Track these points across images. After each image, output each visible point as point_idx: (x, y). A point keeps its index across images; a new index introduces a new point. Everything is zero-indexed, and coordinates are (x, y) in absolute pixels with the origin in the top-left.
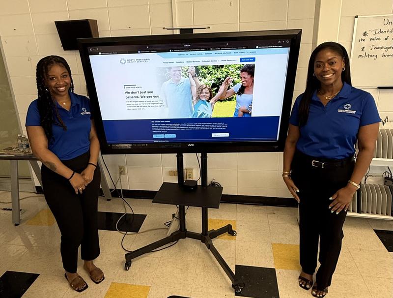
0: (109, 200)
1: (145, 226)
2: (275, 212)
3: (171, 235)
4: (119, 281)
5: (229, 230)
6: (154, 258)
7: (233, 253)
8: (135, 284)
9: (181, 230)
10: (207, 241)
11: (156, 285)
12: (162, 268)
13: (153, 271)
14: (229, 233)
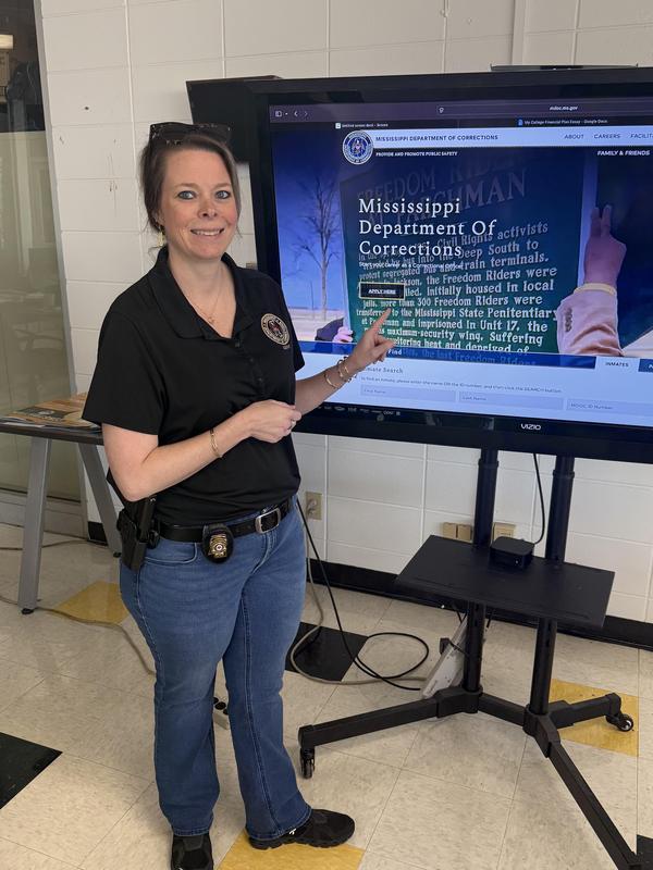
3: (435, 696)
5: (610, 711)
6: (382, 767)
9: (464, 684)
10: (545, 732)
11: (382, 849)
12: (402, 799)
13: (373, 804)
14: (609, 720)
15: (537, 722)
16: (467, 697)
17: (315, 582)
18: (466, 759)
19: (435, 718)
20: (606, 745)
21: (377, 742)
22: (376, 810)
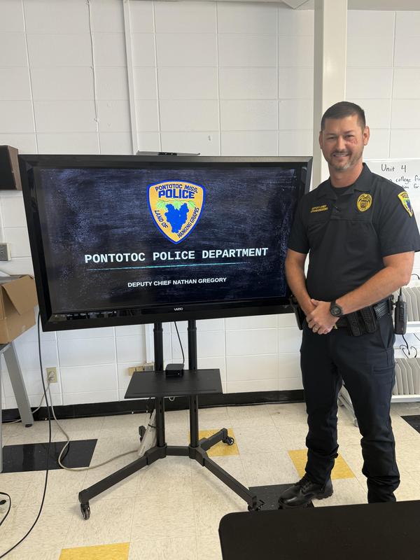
0: (28, 426)
1: (98, 456)
2: (280, 411)
3: (145, 455)
4: (75, 545)
5: (224, 437)
6: (125, 500)
7: (240, 473)
8: (102, 544)
9: (158, 445)
10: (201, 455)
11: (138, 538)
12: (141, 511)
13: (127, 518)
14: (224, 442)
15: (196, 451)
16: (161, 450)
17: (57, 419)
18: (165, 481)
19: (147, 466)
20: (225, 453)
21: (119, 489)
22: (129, 521)
